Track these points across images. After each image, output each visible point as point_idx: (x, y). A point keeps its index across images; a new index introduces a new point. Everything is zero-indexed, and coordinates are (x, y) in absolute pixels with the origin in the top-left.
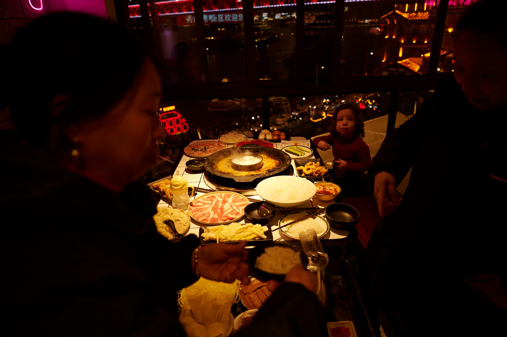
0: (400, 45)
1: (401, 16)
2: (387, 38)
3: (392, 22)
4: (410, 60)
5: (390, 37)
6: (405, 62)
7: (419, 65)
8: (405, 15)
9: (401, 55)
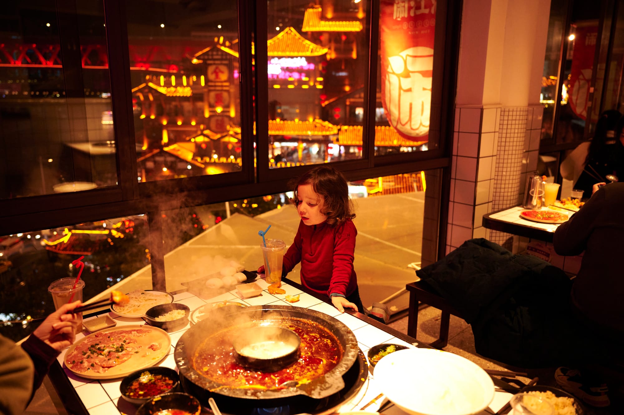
0: (162, 127)
1: (156, 91)
2: (144, 119)
3: (146, 98)
4: (179, 146)
5: (148, 117)
6: (174, 149)
7: (191, 151)
8: (163, 90)
9: (165, 139)
